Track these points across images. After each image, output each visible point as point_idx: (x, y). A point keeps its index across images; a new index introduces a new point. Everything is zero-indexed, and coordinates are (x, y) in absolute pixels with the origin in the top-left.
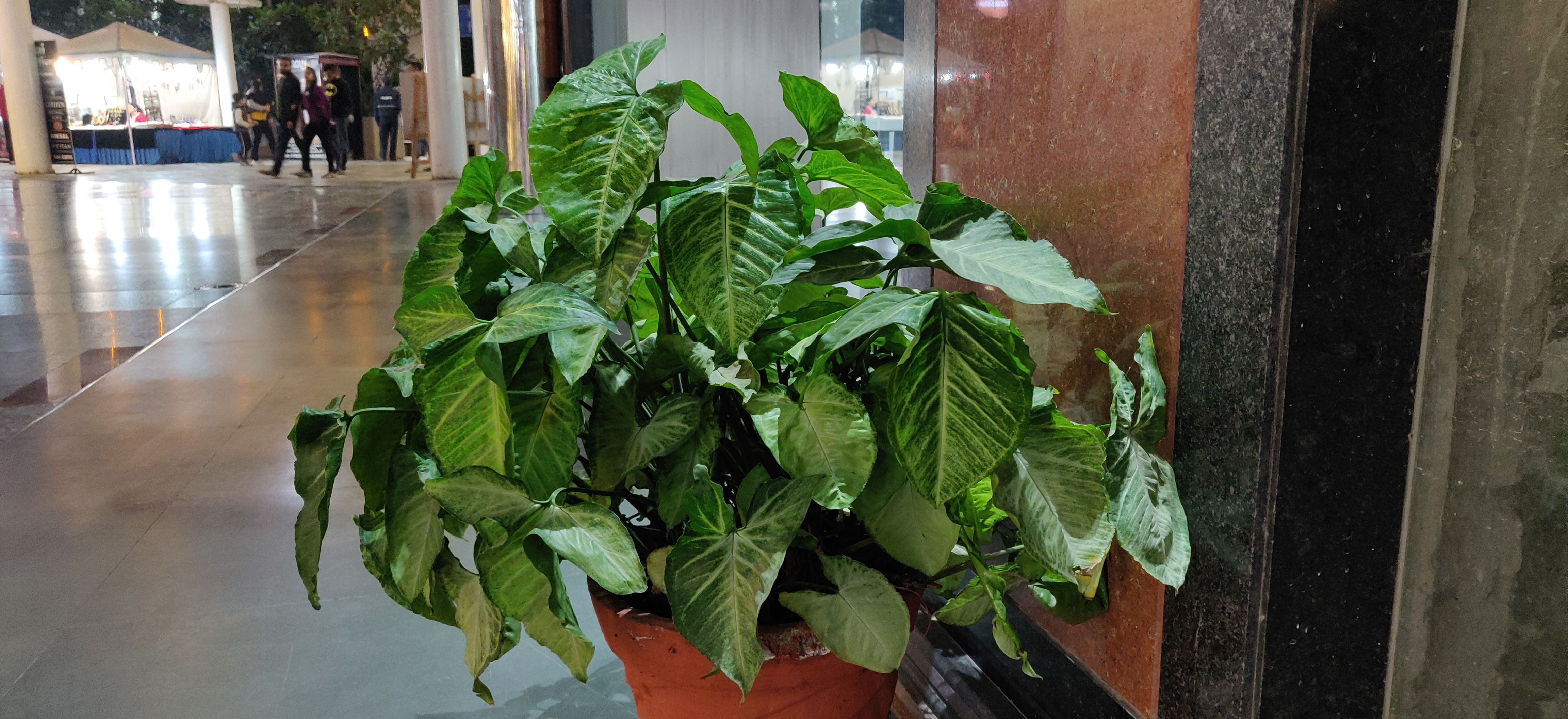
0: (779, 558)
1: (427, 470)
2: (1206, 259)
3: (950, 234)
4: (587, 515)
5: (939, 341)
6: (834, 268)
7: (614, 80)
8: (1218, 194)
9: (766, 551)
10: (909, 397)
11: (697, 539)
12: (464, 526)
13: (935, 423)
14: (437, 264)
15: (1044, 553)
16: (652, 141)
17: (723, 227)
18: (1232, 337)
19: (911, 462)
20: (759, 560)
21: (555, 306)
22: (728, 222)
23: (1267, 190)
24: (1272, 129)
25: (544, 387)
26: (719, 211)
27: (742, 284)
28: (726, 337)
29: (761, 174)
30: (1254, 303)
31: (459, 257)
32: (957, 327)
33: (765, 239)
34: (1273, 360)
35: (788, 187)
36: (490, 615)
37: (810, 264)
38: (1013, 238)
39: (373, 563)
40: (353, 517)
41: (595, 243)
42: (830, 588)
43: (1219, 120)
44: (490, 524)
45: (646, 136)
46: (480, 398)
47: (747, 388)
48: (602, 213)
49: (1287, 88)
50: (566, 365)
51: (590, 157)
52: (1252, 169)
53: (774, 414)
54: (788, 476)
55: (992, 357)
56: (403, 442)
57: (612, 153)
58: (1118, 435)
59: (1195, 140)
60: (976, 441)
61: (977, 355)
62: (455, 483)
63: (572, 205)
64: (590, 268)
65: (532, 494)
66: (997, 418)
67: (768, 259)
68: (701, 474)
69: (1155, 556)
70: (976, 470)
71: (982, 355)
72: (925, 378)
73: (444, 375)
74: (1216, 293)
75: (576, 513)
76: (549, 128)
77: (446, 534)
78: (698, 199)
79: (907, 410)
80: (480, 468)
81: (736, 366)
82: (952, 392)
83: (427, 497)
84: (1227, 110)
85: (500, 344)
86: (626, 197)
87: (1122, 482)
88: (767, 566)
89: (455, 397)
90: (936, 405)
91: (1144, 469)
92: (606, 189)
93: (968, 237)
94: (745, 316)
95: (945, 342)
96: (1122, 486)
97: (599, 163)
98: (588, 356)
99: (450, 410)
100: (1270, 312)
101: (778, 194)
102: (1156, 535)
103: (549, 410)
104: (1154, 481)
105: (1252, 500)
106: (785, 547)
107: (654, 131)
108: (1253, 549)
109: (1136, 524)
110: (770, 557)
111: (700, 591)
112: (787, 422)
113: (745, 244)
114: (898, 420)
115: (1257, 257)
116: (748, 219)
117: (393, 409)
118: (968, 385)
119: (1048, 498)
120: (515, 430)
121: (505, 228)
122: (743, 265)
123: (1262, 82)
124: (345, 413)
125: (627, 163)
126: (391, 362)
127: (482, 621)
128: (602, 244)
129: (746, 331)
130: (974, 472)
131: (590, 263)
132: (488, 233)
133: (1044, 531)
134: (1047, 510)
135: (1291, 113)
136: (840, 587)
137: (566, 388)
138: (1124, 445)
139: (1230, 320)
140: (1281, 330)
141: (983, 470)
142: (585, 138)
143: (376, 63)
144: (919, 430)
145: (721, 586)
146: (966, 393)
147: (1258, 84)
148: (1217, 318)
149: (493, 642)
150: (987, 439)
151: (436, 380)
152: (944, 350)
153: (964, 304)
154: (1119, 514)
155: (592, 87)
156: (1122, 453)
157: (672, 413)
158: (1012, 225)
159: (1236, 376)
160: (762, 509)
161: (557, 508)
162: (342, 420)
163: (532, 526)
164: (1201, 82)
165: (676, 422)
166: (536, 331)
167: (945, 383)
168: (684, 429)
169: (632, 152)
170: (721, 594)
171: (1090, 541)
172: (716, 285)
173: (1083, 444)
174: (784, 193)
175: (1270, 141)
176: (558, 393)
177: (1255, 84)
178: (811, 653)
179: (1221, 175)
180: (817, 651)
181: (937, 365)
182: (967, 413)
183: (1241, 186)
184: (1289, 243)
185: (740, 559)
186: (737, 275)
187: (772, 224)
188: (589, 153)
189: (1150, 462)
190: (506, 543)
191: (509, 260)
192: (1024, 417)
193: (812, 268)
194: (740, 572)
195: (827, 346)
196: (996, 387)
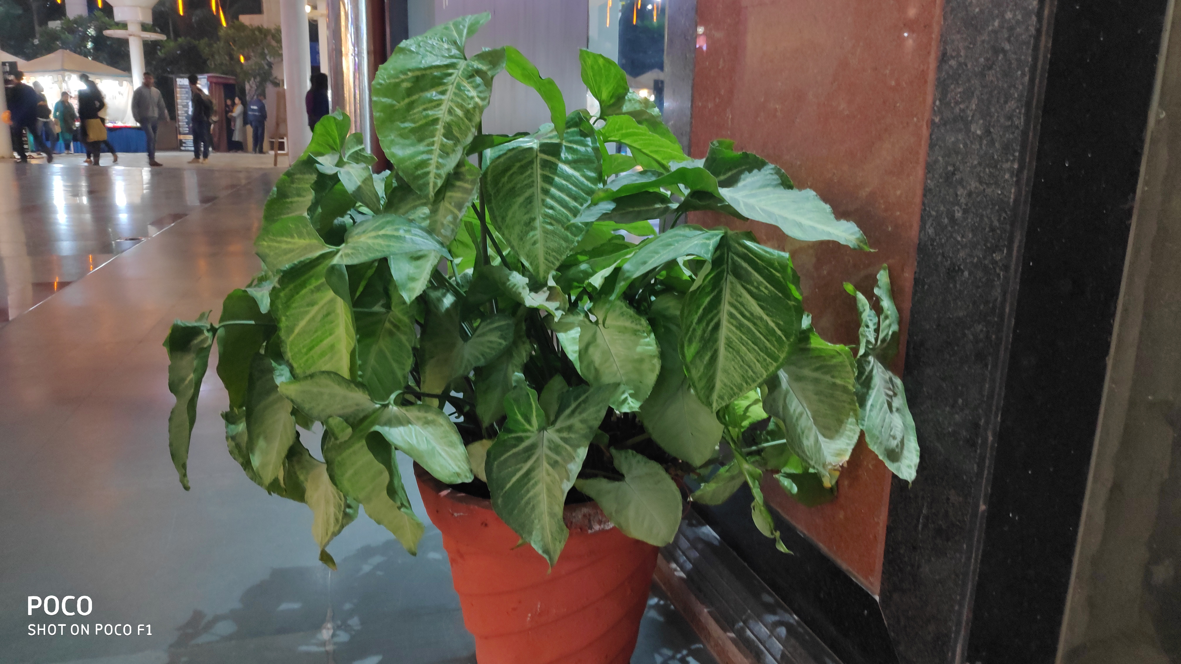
0: (582, 453)
1: (281, 375)
2: (942, 208)
3: (730, 183)
4: (422, 414)
5: (722, 272)
6: (631, 209)
7: (446, 46)
8: (957, 153)
9: (571, 446)
10: (696, 318)
11: (513, 435)
12: (312, 422)
13: (716, 341)
14: (291, 202)
15: (804, 452)
16: (479, 97)
17: (535, 176)
18: (966, 273)
19: (696, 374)
20: (564, 453)
21: (396, 234)
22: (539, 171)
23: (1006, 148)
24: (1014, 94)
25: (383, 306)
26: (531, 162)
27: (551, 224)
28: (537, 268)
29: (567, 133)
30: (989, 245)
31: (310, 197)
32: (739, 260)
33: (570, 186)
34: (1004, 293)
35: (590, 143)
36: (335, 497)
37: (611, 206)
38: (782, 187)
39: (236, 451)
40: (220, 412)
41: (428, 184)
42: (616, 476)
43: (960, 90)
44: (335, 422)
45: (473, 93)
46: (329, 313)
47: (557, 309)
48: (435, 158)
49: (1030, 59)
50: (404, 286)
51: (425, 110)
52: (992, 130)
53: (575, 333)
54: (586, 383)
55: (769, 286)
56: (262, 351)
57: (444, 107)
58: (866, 355)
59: (936, 108)
60: (750, 357)
61: (755, 284)
62: (306, 385)
63: (409, 151)
64: (425, 204)
65: (374, 395)
66: (770, 338)
67: (573, 203)
68: (518, 381)
69: (894, 455)
70: (748, 382)
71: (760, 283)
72: (710, 303)
73: (298, 293)
74: (951, 236)
75: (411, 413)
76: (390, 83)
77: (299, 428)
78: (513, 152)
79: (694, 330)
80: (328, 373)
81: (544, 292)
82: (731, 315)
83: (281, 398)
84: (969, 80)
85: (347, 266)
86: (455, 145)
87: (867, 393)
88: (572, 459)
89: (307, 312)
90: (717, 326)
91: (883, 382)
92: (439, 138)
93: (744, 186)
94: (553, 250)
95: (728, 272)
96: (867, 397)
97: (433, 115)
98: (422, 279)
99: (302, 324)
100: (1005, 252)
101: (582, 149)
102: (894, 438)
103: (387, 325)
104: (891, 393)
105: (980, 411)
106: (587, 443)
107: (481, 89)
108: (978, 451)
109: (880, 428)
110: (575, 451)
111: (514, 479)
112: (586, 339)
113: (553, 190)
114: (687, 339)
115: (994, 205)
116: (556, 169)
117: (253, 322)
118: (745, 309)
119: (805, 405)
120: (359, 341)
121: (351, 171)
122: (552, 208)
123: (1005, 55)
124: (211, 325)
125: (457, 116)
126: (253, 284)
127: (327, 502)
128: (435, 184)
129: (553, 263)
130: (747, 383)
131: (425, 201)
132: (336, 174)
133: (803, 433)
134: (805, 416)
135: (1032, 80)
136: (625, 476)
137: (403, 307)
138: (869, 362)
139: (964, 260)
140: (1013, 267)
141: (754, 381)
142: (421, 94)
143: (249, 82)
144: (703, 347)
145: (533, 474)
146: (743, 316)
147: (1001, 57)
148: (951, 258)
149: (337, 520)
150: (759, 355)
151: (290, 298)
152: (726, 279)
153: (746, 240)
154: (866, 419)
155: (427, 51)
156: (868, 369)
157: (491, 330)
158: (781, 176)
159: (968, 306)
160: (568, 411)
161: (395, 408)
162: (208, 331)
163: (373, 423)
164: (943, 59)
165: (494, 337)
166: (379, 255)
167: (726, 308)
168: (500, 344)
169: (461, 107)
170: (531, 483)
171: (838, 442)
172: (529, 224)
173: (834, 361)
174: (587, 148)
175: (1012, 104)
176: (396, 311)
177: (997, 57)
178: (597, 527)
179: (960, 137)
180: (602, 526)
181: (720, 291)
182: (744, 334)
183: (981, 145)
184: (1024, 193)
185: (549, 453)
186: (546, 215)
187: (576, 174)
188: (425, 106)
189: (887, 377)
190: (350, 438)
191: (354, 197)
192: (793, 337)
193: (614, 210)
194: (549, 464)
195: (627, 274)
196: (771, 312)
